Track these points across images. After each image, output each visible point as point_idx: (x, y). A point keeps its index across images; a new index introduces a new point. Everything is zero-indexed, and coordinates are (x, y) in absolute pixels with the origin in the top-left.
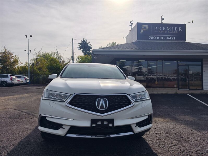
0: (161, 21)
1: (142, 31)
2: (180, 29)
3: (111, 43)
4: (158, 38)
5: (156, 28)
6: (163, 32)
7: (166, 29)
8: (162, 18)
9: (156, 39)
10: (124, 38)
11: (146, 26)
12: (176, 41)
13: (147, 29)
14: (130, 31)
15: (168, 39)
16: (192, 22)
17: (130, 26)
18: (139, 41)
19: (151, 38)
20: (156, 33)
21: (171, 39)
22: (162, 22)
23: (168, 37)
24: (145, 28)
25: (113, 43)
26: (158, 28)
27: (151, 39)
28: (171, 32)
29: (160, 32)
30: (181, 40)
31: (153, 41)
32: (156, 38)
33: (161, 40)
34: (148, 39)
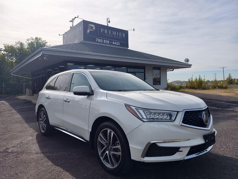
0: (107, 23)
1: (88, 31)
2: (124, 35)
3: (34, 38)
4: (105, 41)
5: (102, 30)
6: (109, 35)
7: (112, 33)
8: (108, 20)
9: (103, 43)
10: (60, 35)
11: (93, 26)
12: (120, 47)
13: (94, 29)
14: (71, 27)
15: (114, 44)
16: (134, 30)
17: (70, 21)
18: (86, 42)
19: (98, 40)
20: (103, 36)
21: (116, 44)
22: (108, 25)
23: (114, 42)
24: (92, 28)
25: (36, 38)
26: (104, 30)
27: (98, 42)
28: (116, 37)
29: (106, 35)
30: (124, 46)
31: (99, 44)
32: (103, 41)
33: (107, 44)
34: (95, 42)
